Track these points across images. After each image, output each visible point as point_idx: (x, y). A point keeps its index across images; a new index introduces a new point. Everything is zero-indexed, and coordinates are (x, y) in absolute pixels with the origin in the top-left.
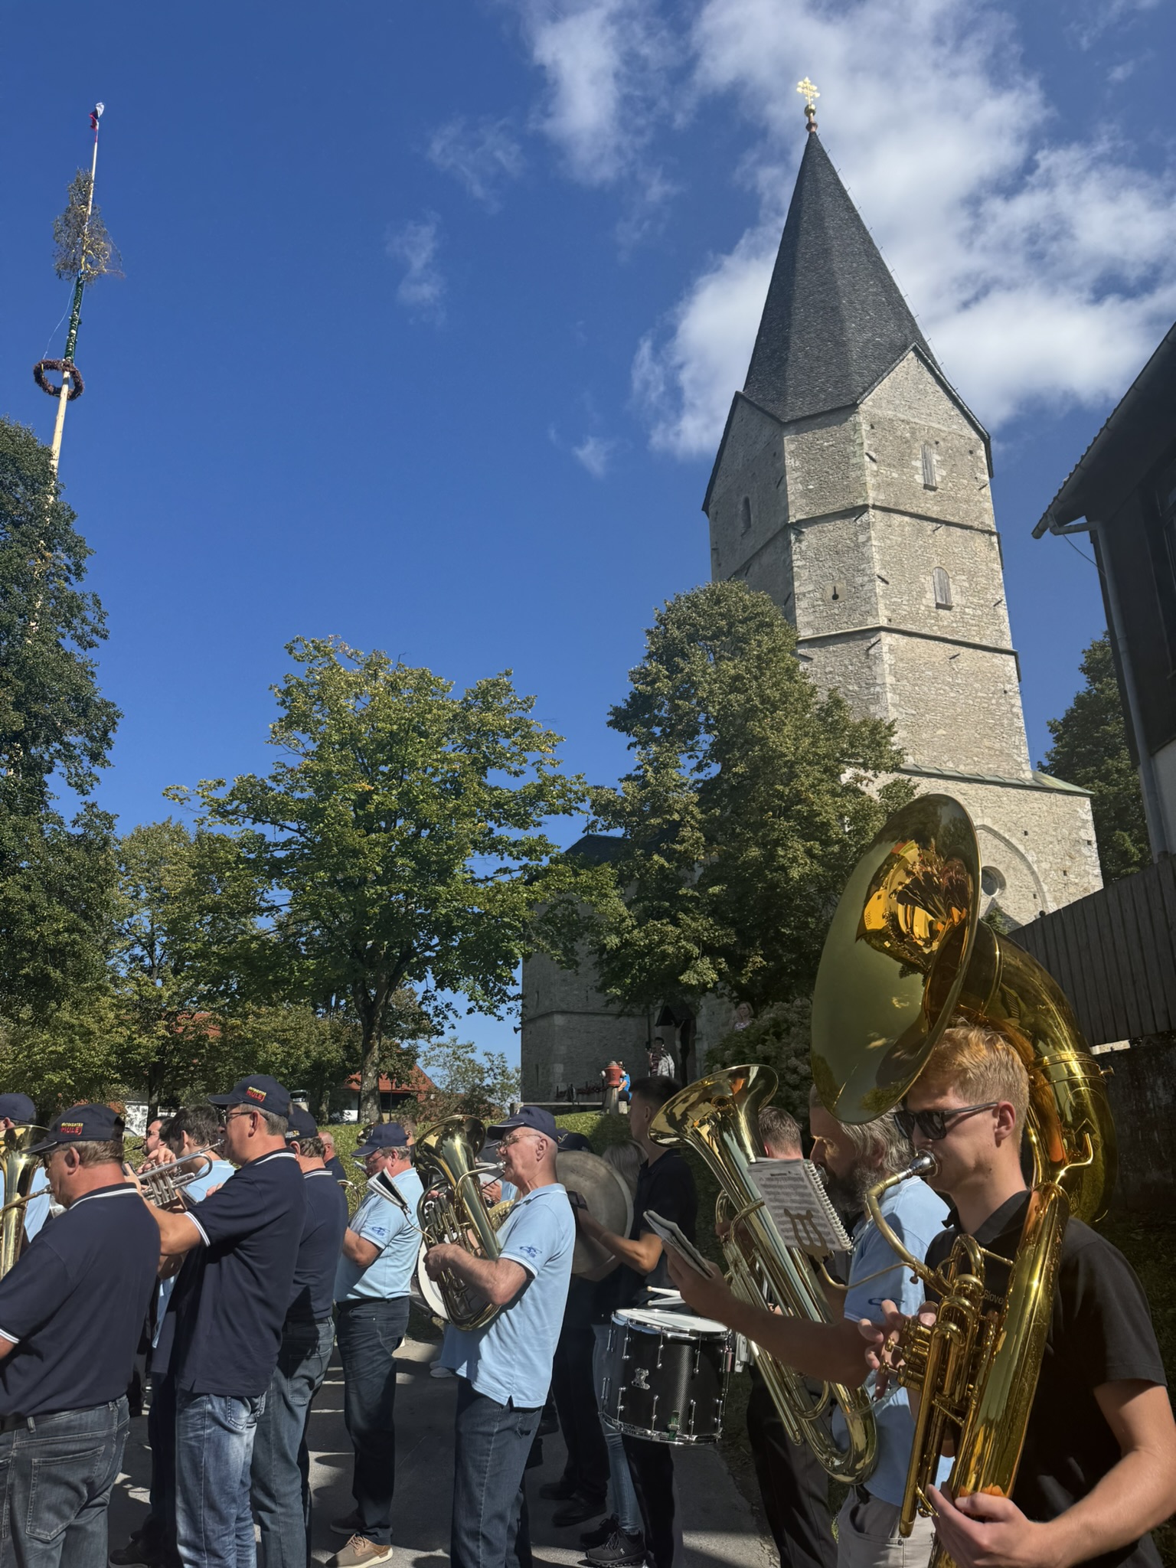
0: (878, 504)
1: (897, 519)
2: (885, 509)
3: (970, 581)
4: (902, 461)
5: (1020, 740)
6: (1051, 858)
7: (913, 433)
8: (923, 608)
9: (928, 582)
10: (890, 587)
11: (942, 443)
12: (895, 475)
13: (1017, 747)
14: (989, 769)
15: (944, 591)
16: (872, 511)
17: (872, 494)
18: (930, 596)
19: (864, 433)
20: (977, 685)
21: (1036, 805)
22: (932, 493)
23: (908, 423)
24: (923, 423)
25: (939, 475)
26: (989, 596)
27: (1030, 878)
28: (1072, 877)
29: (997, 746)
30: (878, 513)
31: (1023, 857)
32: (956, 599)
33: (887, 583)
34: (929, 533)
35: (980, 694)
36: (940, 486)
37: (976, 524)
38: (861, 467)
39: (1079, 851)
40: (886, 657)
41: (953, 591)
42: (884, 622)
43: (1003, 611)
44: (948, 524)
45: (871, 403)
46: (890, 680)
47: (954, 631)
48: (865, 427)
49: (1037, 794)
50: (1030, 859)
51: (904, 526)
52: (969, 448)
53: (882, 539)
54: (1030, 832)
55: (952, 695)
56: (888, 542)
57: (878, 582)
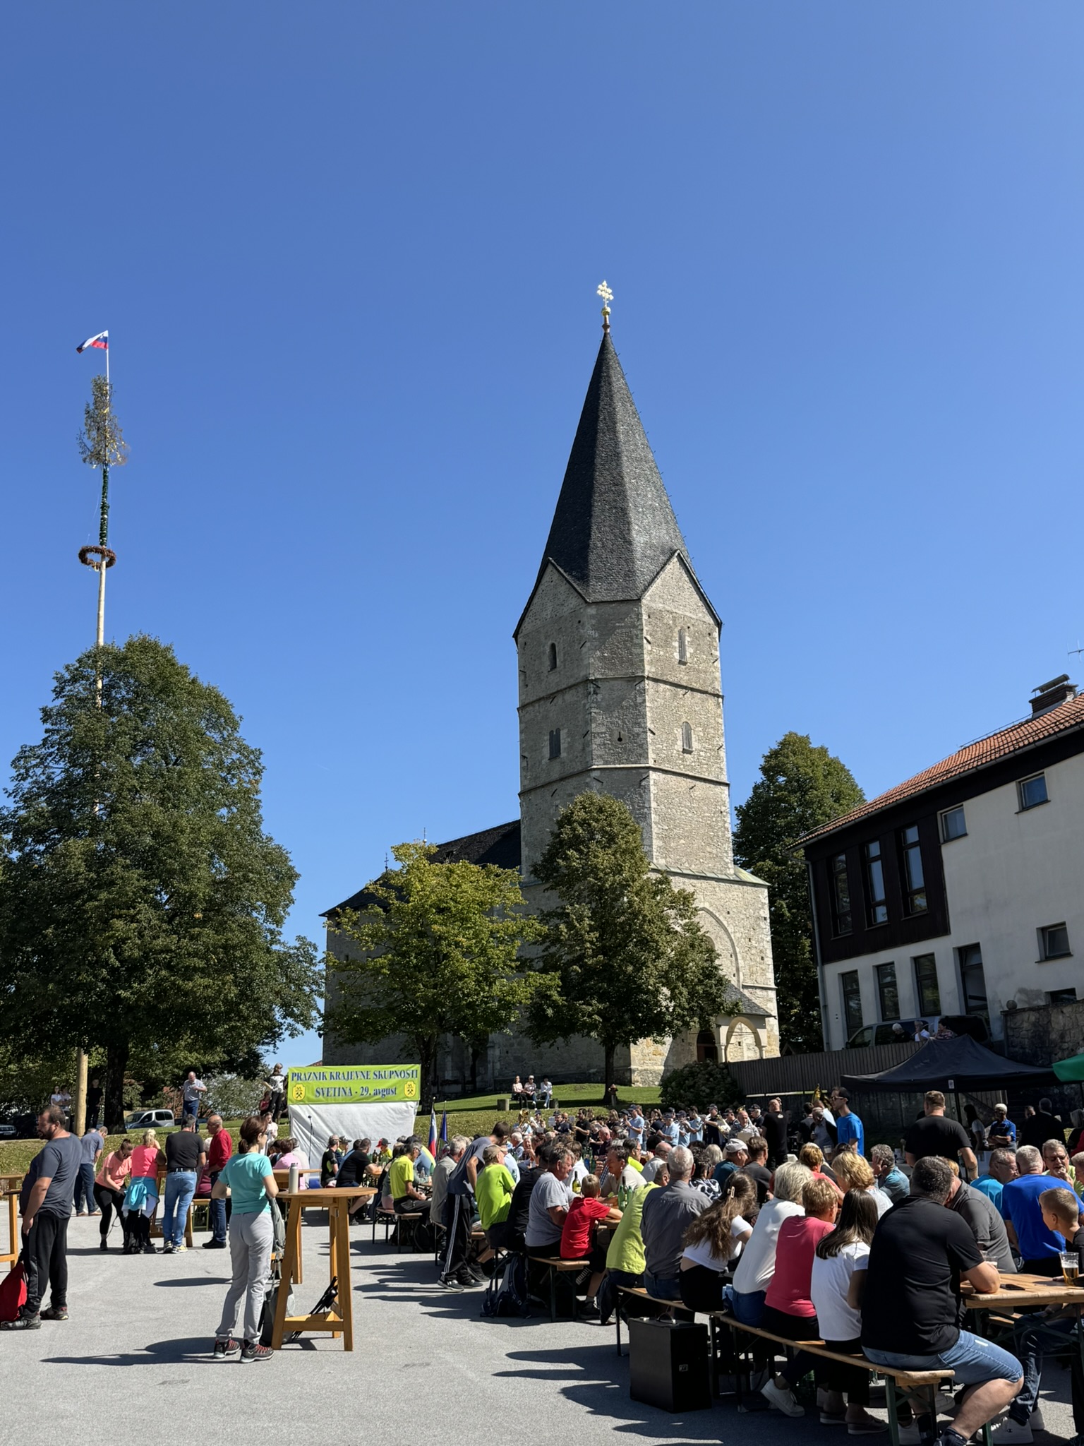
0: (651, 675)
1: (662, 686)
2: (655, 680)
3: (704, 731)
4: (666, 644)
5: (728, 847)
6: (742, 929)
7: (674, 621)
8: (675, 752)
9: (679, 732)
10: (655, 737)
11: (692, 628)
12: (662, 653)
13: (726, 852)
14: (709, 867)
15: (687, 739)
16: (646, 681)
17: (647, 668)
18: (680, 743)
19: (644, 622)
20: (705, 808)
21: (735, 893)
22: (684, 667)
23: (671, 613)
24: (680, 612)
25: (689, 651)
26: (715, 743)
27: (729, 944)
28: (753, 942)
29: (715, 851)
30: (651, 683)
31: (726, 930)
32: (695, 745)
33: (654, 734)
34: (681, 696)
35: (707, 814)
36: (689, 660)
37: (710, 689)
38: (641, 646)
39: (758, 925)
40: (653, 789)
41: (693, 740)
42: (651, 764)
43: (722, 753)
44: (693, 690)
45: (649, 598)
46: (653, 805)
47: (693, 769)
48: (645, 617)
49: (736, 885)
50: (730, 931)
51: (665, 692)
52: (708, 631)
53: (653, 701)
54: (731, 912)
55: (690, 815)
56: (656, 703)
57: (649, 733)
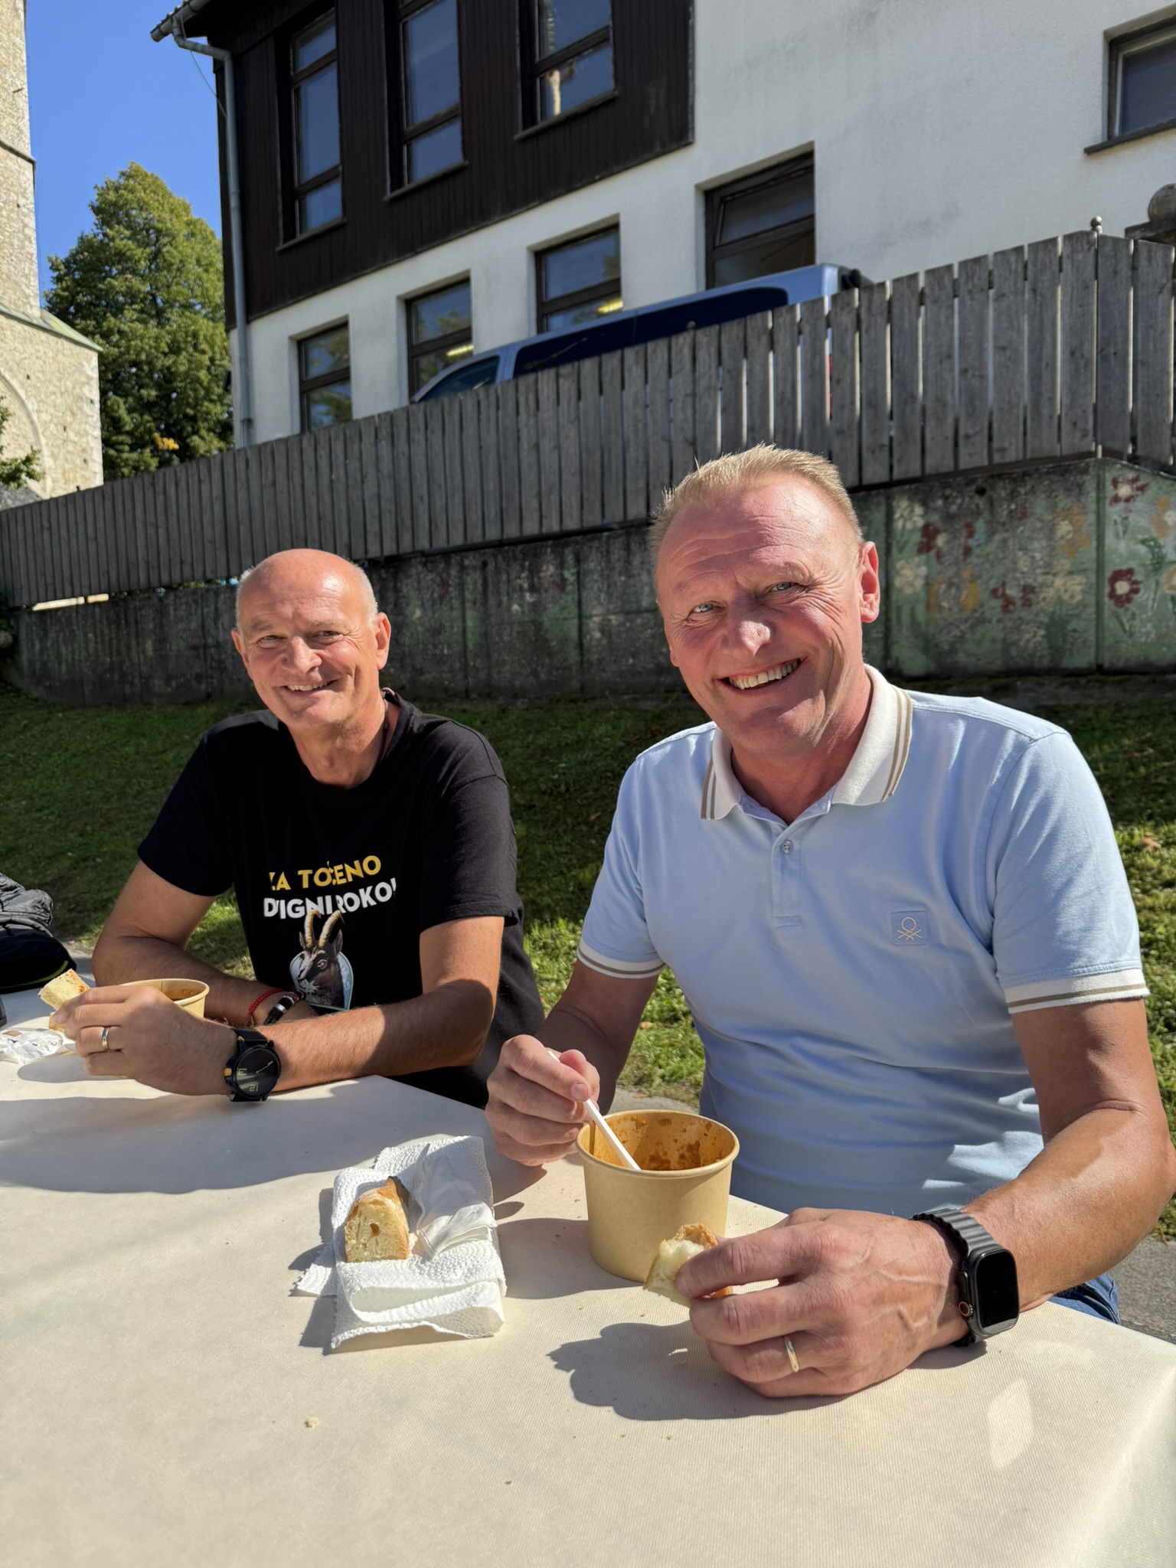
5: (31, 270)
6: (52, 410)
13: (26, 276)
21: (41, 348)
26: (8, 77)
27: (28, 428)
28: (72, 435)
31: (23, 405)
39: (81, 409)
43: (23, 101)
49: (44, 336)
50: (30, 406)
54: (32, 377)
